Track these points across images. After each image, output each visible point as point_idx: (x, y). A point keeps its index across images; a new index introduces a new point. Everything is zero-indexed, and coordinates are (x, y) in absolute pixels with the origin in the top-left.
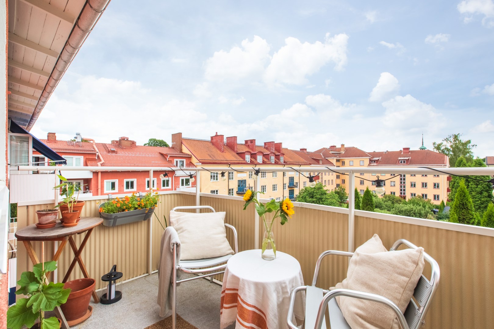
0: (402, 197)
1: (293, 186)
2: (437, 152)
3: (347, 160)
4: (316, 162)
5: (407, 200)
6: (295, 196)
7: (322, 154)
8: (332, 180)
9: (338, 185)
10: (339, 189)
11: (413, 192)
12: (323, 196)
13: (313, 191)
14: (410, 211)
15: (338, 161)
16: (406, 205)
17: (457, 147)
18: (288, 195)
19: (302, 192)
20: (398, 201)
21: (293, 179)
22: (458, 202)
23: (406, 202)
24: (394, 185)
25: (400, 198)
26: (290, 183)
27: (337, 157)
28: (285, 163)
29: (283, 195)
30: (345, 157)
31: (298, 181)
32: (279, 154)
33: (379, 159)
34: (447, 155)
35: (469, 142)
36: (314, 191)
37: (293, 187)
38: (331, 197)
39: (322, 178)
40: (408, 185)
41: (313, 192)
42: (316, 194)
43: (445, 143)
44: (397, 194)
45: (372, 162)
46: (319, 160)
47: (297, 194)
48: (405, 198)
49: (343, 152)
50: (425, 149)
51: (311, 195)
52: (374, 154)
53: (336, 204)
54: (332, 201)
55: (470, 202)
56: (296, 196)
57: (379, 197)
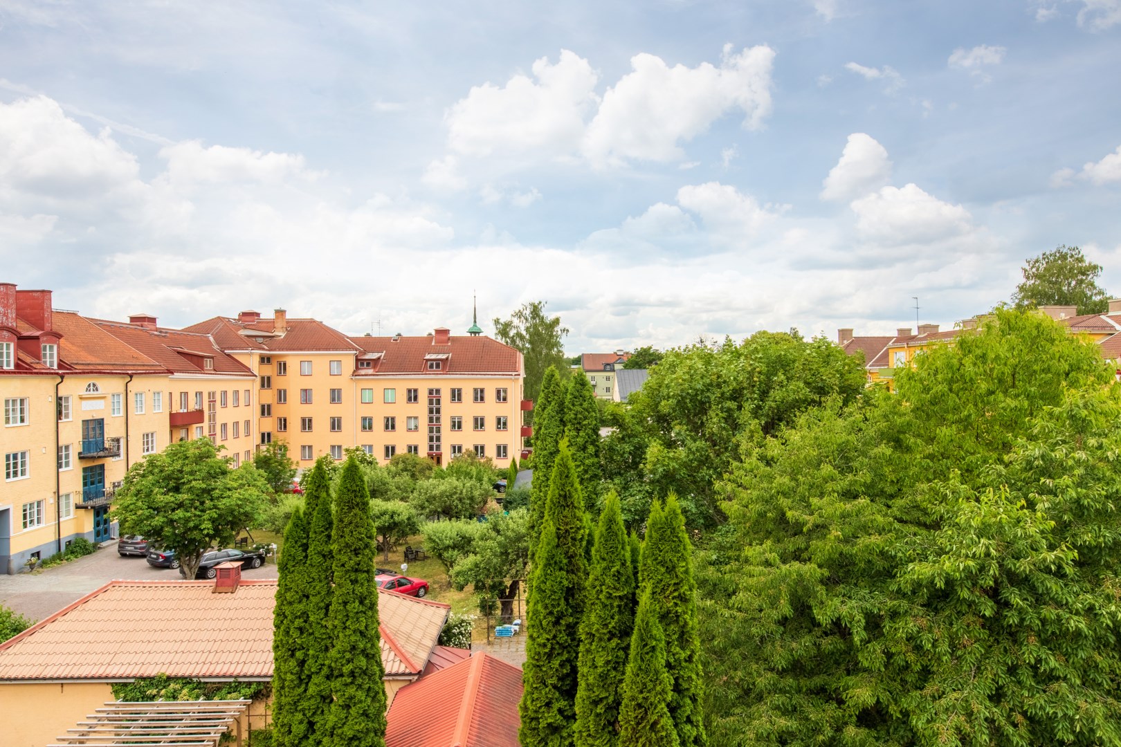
0: (432, 458)
1: (101, 454)
2: (503, 342)
3: (293, 360)
4: (192, 366)
5: (444, 466)
6: (108, 487)
7: (211, 339)
8: (248, 423)
9: (266, 437)
10: (268, 451)
11: (457, 443)
12: (216, 482)
13: (178, 467)
14: (451, 496)
15: (265, 360)
16: (442, 481)
17: (537, 333)
18: (80, 488)
19: (138, 474)
20: (425, 470)
21: (102, 428)
22: (557, 491)
23: (442, 471)
24: (416, 427)
25: (430, 461)
26: (87, 444)
27: (264, 349)
28: (66, 369)
29: (55, 489)
30: (287, 350)
31: (120, 433)
32: (37, 333)
33: (379, 358)
34: (521, 350)
35: (557, 322)
36: (182, 467)
37: (100, 457)
38: (244, 482)
39: (213, 418)
40: (445, 424)
41: (181, 471)
42: (192, 478)
43: (516, 322)
44: (423, 452)
45: (362, 364)
46: (203, 357)
47: (116, 480)
48: (439, 461)
49: (283, 335)
50: (479, 333)
51: (172, 484)
52: (368, 343)
53: (260, 502)
54: (247, 496)
55: (576, 490)
56: (114, 486)
57: (379, 465)
